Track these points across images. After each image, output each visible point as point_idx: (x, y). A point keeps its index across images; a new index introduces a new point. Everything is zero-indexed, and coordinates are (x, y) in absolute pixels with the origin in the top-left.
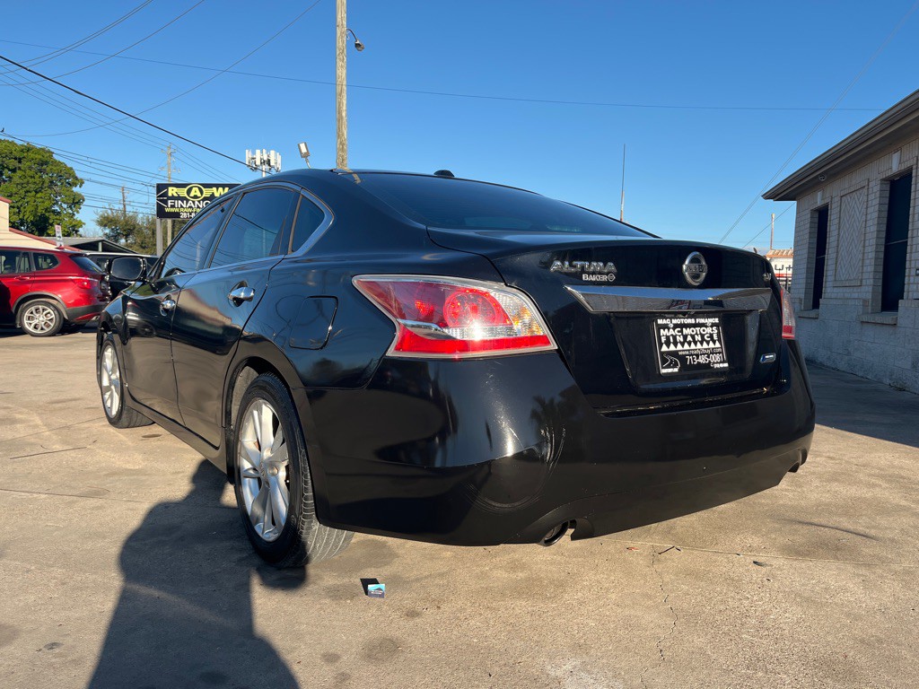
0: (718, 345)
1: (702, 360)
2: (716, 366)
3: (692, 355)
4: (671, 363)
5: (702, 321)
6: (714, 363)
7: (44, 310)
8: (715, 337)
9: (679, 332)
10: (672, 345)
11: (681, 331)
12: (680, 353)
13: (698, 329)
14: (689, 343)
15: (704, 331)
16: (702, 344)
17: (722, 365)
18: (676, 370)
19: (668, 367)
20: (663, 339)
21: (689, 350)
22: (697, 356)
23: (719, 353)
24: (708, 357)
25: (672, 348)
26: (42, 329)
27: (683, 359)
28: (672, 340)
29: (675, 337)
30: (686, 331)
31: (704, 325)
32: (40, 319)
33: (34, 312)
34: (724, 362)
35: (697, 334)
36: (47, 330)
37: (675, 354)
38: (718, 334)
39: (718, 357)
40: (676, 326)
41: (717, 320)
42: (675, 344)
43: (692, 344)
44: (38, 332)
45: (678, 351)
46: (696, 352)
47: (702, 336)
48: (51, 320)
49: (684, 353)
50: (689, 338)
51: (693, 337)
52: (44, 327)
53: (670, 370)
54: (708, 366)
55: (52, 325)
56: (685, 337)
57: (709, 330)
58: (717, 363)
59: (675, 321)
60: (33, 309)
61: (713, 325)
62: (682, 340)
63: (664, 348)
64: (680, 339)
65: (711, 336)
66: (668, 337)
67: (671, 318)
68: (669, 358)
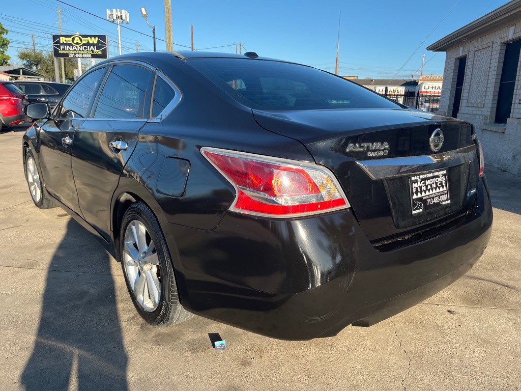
0: (445, 188)
1: (436, 200)
2: (444, 203)
3: (430, 198)
4: (418, 206)
5: (436, 174)
6: (443, 201)
8: (444, 184)
9: (423, 184)
10: (419, 193)
11: (425, 183)
12: (424, 198)
13: (434, 179)
14: (429, 191)
15: (437, 180)
16: (436, 190)
17: (447, 202)
18: (421, 210)
19: (417, 209)
20: (414, 190)
21: (428, 195)
22: (433, 198)
23: (445, 194)
24: (439, 198)
25: (419, 195)
27: (425, 202)
28: (419, 190)
29: (421, 187)
30: (428, 182)
31: (438, 176)
34: (448, 200)
35: (433, 183)
37: (420, 199)
38: (446, 181)
39: (444, 197)
40: (422, 180)
41: (445, 172)
42: (421, 193)
43: (431, 190)
45: (422, 197)
46: (432, 196)
47: (436, 183)
49: (426, 198)
50: (429, 187)
51: (431, 185)
53: (418, 211)
54: (438, 204)
56: (427, 186)
57: (440, 179)
58: (444, 201)
59: (422, 177)
61: (443, 175)
62: (425, 189)
63: (415, 197)
64: (424, 188)
65: (441, 183)
66: (417, 188)
67: (419, 175)
68: (417, 203)
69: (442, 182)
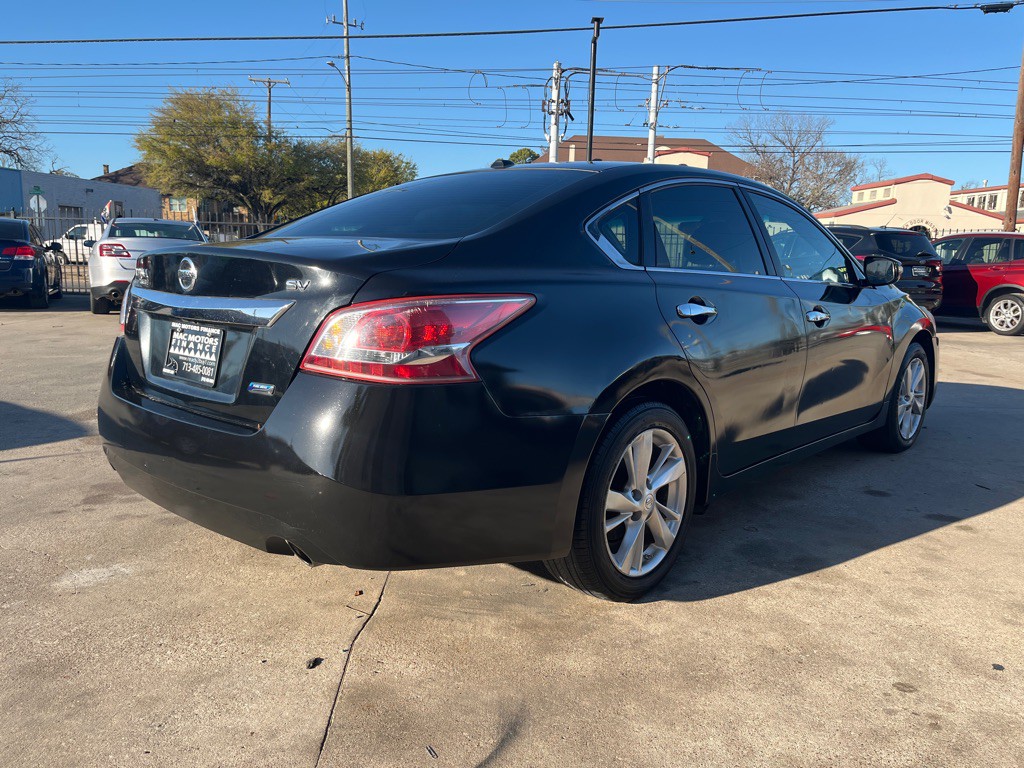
1: (195, 369)
2: (203, 379)
3: (188, 362)
4: (172, 365)
5: (205, 330)
6: (205, 376)
7: (1012, 305)
8: (214, 350)
10: (177, 348)
11: (186, 337)
12: (181, 358)
13: (201, 337)
14: (190, 350)
16: (201, 354)
17: (208, 380)
18: (172, 372)
19: (169, 368)
20: (174, 342)
21: (188, 357)
22: (193, 364)
24: (201, 368)
25: (176, 351)
26: (1008, 327)
27: (181, 363)
28: (178, 344)
29: (181, 341)
30: (192, 338)
31: (205, 334)
32: (1008, 315)
33: (1002, 307)
34: (210, 377)
35: (200, 343)
36: (1012, 327)
37: (176, 357)
38: (218, 346)
39: (208, 371)
40: (183, 331)
41: (218, 331)
42: (179, 348)
43: (193, 352)
44: (1004, 329)
45: (179, 355)
46: (192, 360)
47: (205, 345)
48: (1017, 317)
49: (183, 358)
50: (192, 345)
51: (196, 344)
52: (1010, 325)
54: (197, 377)
55: (1017, 322)
56: (188, 343)
57: (211, 341)
58: (206, 377)
59: (184, 326)
60: (1001, 303)
61: (213, 336)
62: (185, 346)
63: (172, 351)
64: (184, 344)
65: (210, 348)
66: (177, 340)
67: (182, 323)
68: (173, 360)
69: (211, 346)
